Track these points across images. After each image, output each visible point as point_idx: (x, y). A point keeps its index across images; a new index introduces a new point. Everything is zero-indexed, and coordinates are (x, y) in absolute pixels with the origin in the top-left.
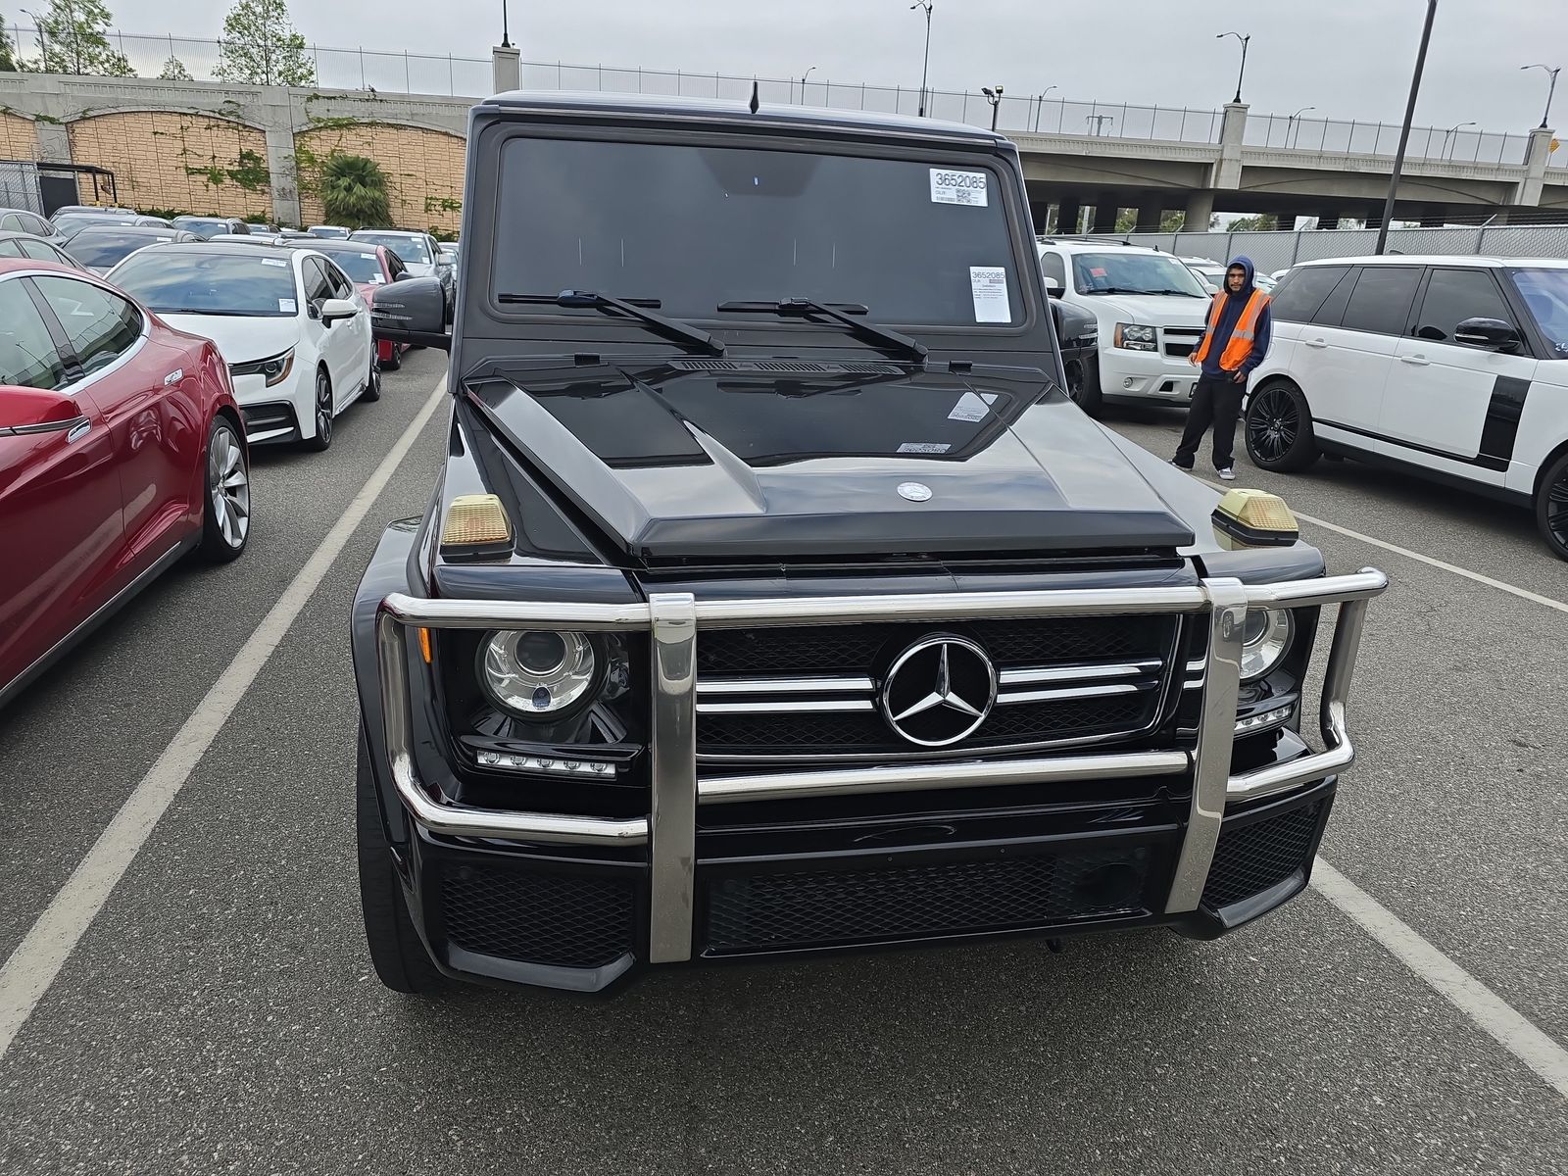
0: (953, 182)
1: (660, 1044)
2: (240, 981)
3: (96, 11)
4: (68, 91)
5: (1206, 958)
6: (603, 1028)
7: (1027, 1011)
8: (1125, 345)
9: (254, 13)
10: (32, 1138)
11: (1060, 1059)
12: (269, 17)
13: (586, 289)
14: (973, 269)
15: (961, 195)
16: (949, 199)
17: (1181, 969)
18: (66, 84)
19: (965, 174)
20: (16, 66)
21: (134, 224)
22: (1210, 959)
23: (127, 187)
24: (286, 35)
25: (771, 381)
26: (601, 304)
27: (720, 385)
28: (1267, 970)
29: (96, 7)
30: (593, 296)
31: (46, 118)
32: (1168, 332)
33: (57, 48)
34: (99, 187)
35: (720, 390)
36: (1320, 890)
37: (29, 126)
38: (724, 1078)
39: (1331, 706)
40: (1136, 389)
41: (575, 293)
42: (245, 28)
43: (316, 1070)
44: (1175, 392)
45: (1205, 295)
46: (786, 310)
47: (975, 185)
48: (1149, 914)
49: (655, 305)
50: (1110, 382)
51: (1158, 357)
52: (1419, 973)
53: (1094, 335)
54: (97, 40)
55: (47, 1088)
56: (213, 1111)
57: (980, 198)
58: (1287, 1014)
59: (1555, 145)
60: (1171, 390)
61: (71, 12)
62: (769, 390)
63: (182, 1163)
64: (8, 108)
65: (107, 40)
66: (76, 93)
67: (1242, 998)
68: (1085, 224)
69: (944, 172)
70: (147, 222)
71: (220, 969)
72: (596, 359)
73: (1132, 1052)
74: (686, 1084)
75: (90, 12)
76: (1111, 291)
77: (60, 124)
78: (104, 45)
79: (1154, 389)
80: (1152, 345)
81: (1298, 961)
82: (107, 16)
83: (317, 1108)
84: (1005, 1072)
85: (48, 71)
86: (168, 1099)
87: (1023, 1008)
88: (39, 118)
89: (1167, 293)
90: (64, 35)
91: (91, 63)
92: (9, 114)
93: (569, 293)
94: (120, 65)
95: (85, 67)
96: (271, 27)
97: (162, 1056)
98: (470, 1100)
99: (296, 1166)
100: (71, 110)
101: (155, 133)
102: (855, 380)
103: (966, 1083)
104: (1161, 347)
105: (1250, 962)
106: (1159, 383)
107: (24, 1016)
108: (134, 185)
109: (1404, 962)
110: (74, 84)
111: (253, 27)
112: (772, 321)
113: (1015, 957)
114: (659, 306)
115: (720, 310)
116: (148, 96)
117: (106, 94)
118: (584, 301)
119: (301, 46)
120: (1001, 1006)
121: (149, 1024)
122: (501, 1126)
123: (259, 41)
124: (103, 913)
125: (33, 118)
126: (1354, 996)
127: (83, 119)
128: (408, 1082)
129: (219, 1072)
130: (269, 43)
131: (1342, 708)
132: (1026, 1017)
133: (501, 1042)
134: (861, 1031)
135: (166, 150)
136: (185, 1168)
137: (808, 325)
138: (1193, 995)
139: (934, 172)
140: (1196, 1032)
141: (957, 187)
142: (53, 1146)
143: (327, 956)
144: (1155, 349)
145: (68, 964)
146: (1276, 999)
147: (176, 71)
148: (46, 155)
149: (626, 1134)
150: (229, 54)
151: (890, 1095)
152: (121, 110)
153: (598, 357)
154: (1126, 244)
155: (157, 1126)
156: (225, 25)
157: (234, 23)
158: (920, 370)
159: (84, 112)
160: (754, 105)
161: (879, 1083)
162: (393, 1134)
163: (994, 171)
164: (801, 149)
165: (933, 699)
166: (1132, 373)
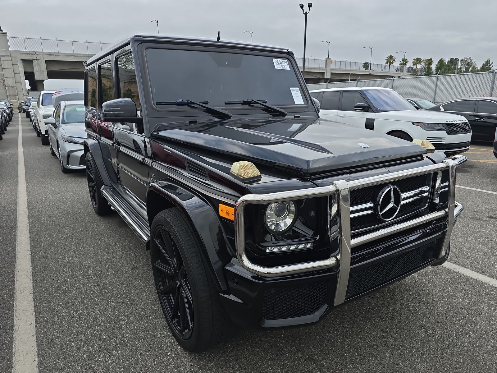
2: (122, 369)
13: (185, 99)
14: (291, 88)
15: (283, 66)
16: (280, 68)
19: (282, 60)
26: (189, 104)
41: (182, 100)
47: (285, 63)
48: (435, 259)
57: (287, 68)
59: (332, 62)
69: (277, 60)
71: (110, 367)
72: (195, 122)
93: (180, 100)
114: (209, 103)
115: (225, 104)
118: (186, 103)
139: (274, 60)
141: (281, 64)
143: (149, 351)
153: (197, 121)
160: (219, 38)
163: (289, 60)
164: (237, 53)
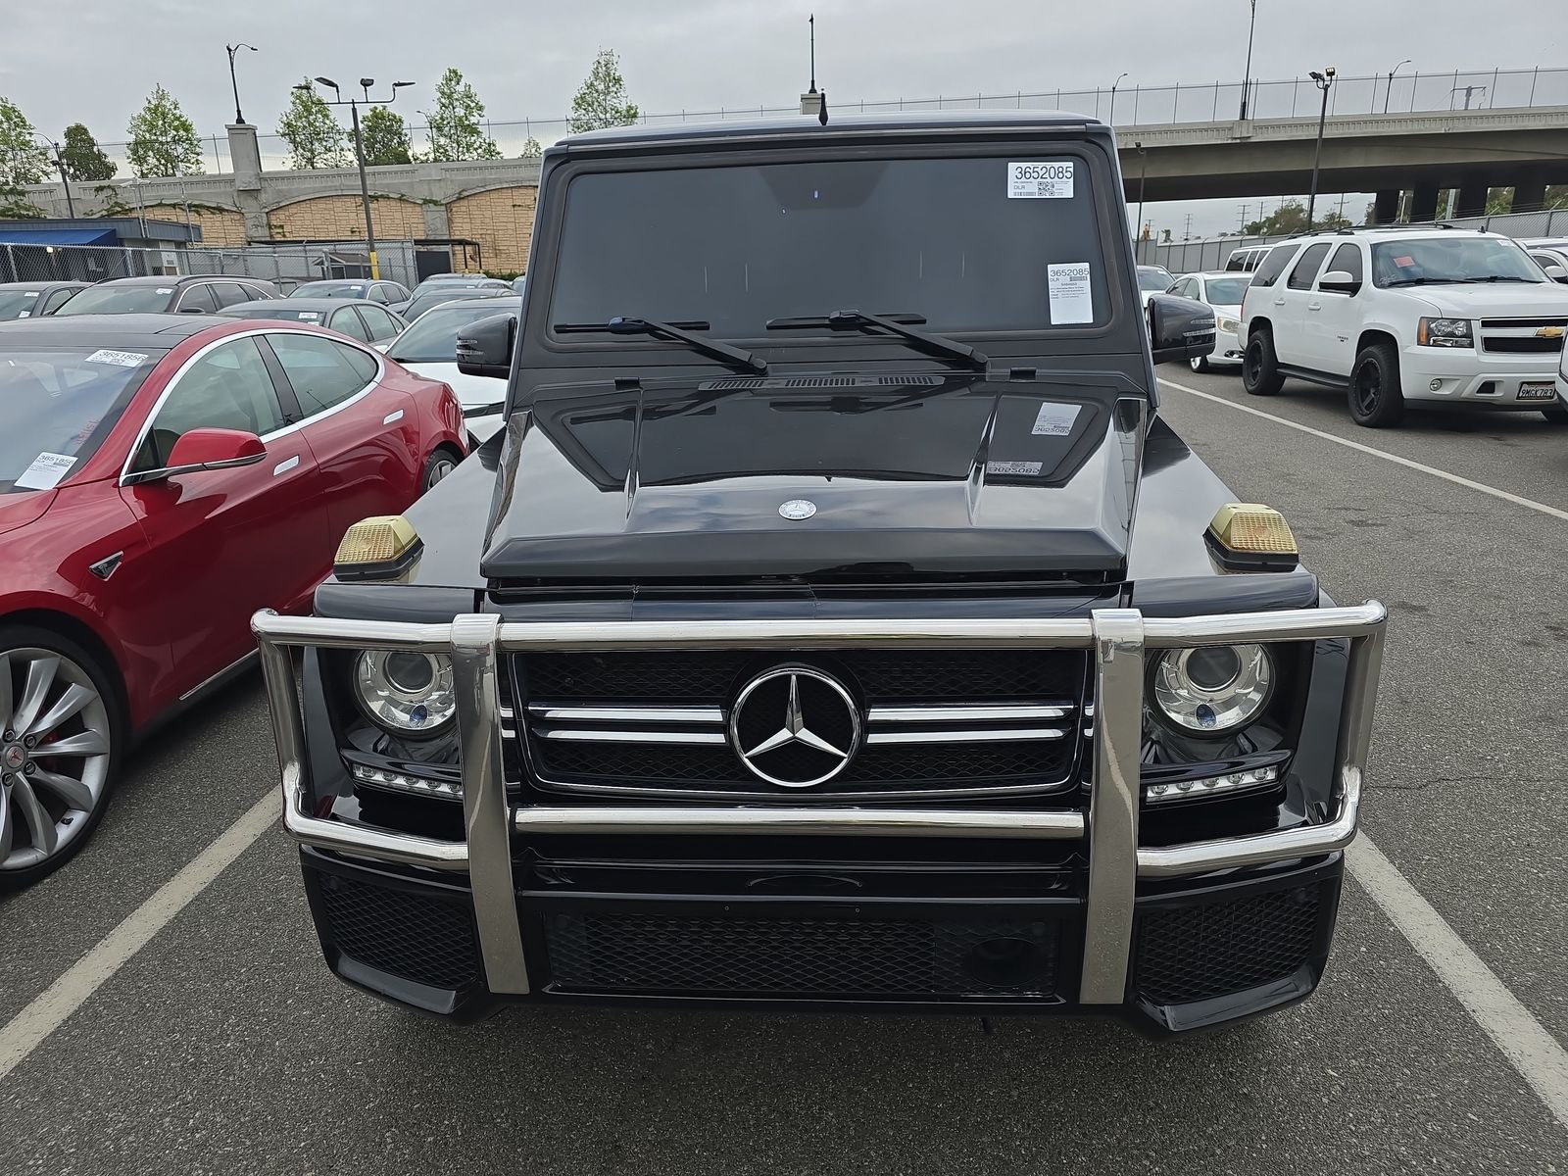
0: (1036, 175)
1: (614, 1076)
3: (473, 105)
4: (448, 176)
5: (1269, 1063)
6: (569, 1051)
7: (1019, 1097)
8: (1431, 342)
9: (597, 91)
10: (66, 1082)
11: (1034, 1157)
12: (609, 93)
13: (633, 315)
14: (1050, 267)
15: (1042, 187)
16: (1028, 194)
17: (1231, 1073)
18: (447, 170)
19: (1049, 165)
20: (412, 159)
21: (476, 287)
22: (1274, 1066)
23: (491, 255)
24: (623, 107)
25: (828, 398)
26: (651, 330)
27: (773, 405)
28: (1344, 1089)
29: (472, 102)
30: (640, 321)
31: (431, 201)
32: (1486, 324)
33: (442, 141)
34: (468, 256)
35: (772, 409)
36: (1461, 999)
37: (418, 209)
38: (660, 1121)
39: (1345, 770)
40: (1446, 391)
41: (624, 320)
42: (589, 105)
43: (305, 1055)
44: (1498, 394)
45: (1545, 279)
46: (838, 324)
47: (1061, 175)
48: (1063, 1001)
49: (703, 327)
50: (1412, 384)
51: (1475, 354)
52: (1562, 1119)
53: (1213, 331)
54: (473, 130)
55: (98, 1040)
56: (206, 1081)
57: (1065, 189)
58: (1349, 1147)
60: (1493, 392)
61: (454, 108)
62: (824, 408)
63: (162, 1124)
64: (403, 195)
65: (480, 129)
66: (454, 177)
67: (1297, 1118)
68: (1450, 209)
69: (1024, 165)
70: (487, 284)
72: (636, 383)
73: (1126, 1163)
74: (621, 1122)
75: (468, 106)
76: (1420, 282)
77: (442, 205)
78: (478, 133)
79: (1470, 390)
80: (1466, 341)
81: (1393, 1083)
82: (481, 108)
83: (289, 1091)
84: (963, 1162)
85: (436, 160)
86: (179, 1064)
87: (1015, 1093)
88: (426, 202)
89: (1493, 279)
90: (447, 129)
91: (468, 150)
92: (404, 200)
93: (617, 320)
94: (490, 150)
95: (464, 154)
96: (611, 101)
97: (192, 1024)
98: (418, 1105)
99: (248, 1143)
100: (449, 192)
101: (514, 206)
102: (915, 394)
103: (914, 1168)
104: (1478, 342)
105: (1327, 1076)
106: (1476, 383)
107: (108, 974)
108: (497, 253)
109: (1546, 1102)
110: (452, 169)
111: (596, 103)
112: (824, 337)
113: (1031, 1034)
114: (708, 328)
115: (769, 328)
116: (508, 174)
117: (478, 176)
118: (634, 327)
119: (635, 116)
120: (990, 1088)
121: (195, 994)
122: (433, 1135)
123: (601, 115)
124: (208, 890)
125: (420, 202)
126: (1454, 1137)
127: (459, 199)
128: (373, 1078)
129: (229, 1045)
130: (608, 115)
131: (1359, 775)
132: (1015, 1104)
133: (470, 1053)
134: (823, 1093)
135: (522, 220)
136: (163, 1130)
137: (863, 337)
138: (1233, 1106)
139: (1012, 166)
140: (1218, 1152)
141: (1039, 180)
142: (77, 1092)
144: (1471, 345)
145: (161, 933)
146: (1344, 1125)
147: (533, 150)
148: (429, 233)
149: (541, 1164)
150: (576, 130)
151: (823, 1167)
152: (488, 188)
153: (639, 381)
154: (1446, 227)
155: (160, 1087)
156: (573, 104)
157: (580, 102)
158: (983, 379)
159: (460, 193)
160: (824, 118)
161: (817, 1153)
162: (339, 1127)
163: (1085, 160)
164: (866, 157)
165: (783, 735)
166: (1442, 373)
